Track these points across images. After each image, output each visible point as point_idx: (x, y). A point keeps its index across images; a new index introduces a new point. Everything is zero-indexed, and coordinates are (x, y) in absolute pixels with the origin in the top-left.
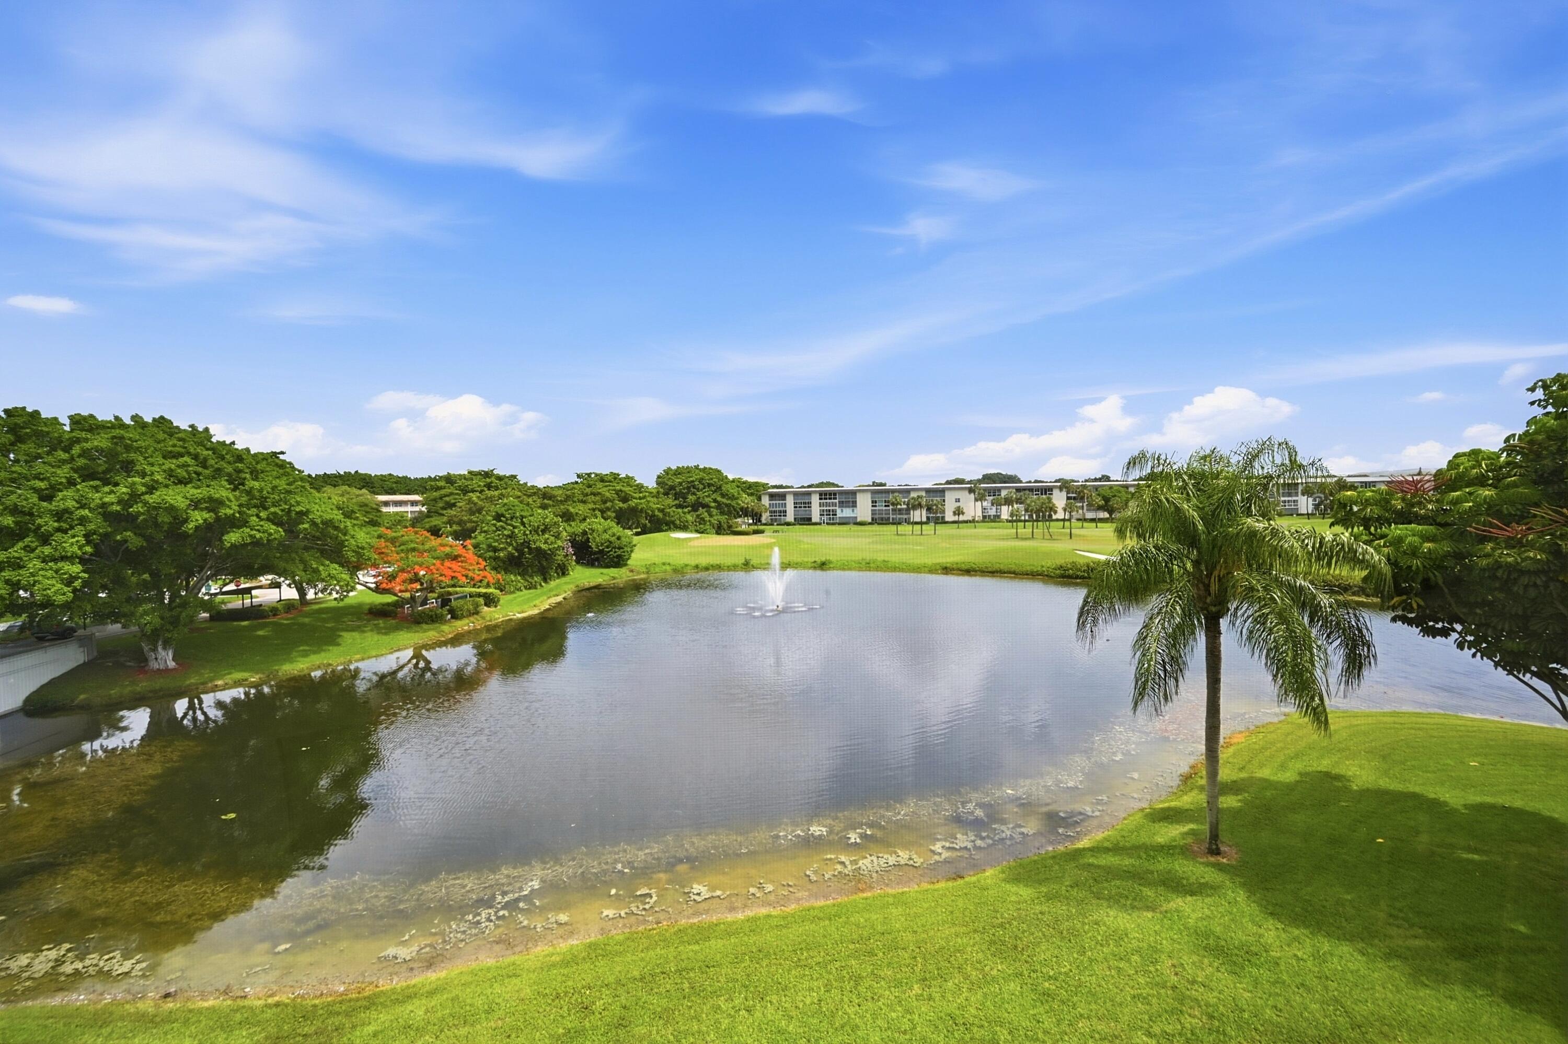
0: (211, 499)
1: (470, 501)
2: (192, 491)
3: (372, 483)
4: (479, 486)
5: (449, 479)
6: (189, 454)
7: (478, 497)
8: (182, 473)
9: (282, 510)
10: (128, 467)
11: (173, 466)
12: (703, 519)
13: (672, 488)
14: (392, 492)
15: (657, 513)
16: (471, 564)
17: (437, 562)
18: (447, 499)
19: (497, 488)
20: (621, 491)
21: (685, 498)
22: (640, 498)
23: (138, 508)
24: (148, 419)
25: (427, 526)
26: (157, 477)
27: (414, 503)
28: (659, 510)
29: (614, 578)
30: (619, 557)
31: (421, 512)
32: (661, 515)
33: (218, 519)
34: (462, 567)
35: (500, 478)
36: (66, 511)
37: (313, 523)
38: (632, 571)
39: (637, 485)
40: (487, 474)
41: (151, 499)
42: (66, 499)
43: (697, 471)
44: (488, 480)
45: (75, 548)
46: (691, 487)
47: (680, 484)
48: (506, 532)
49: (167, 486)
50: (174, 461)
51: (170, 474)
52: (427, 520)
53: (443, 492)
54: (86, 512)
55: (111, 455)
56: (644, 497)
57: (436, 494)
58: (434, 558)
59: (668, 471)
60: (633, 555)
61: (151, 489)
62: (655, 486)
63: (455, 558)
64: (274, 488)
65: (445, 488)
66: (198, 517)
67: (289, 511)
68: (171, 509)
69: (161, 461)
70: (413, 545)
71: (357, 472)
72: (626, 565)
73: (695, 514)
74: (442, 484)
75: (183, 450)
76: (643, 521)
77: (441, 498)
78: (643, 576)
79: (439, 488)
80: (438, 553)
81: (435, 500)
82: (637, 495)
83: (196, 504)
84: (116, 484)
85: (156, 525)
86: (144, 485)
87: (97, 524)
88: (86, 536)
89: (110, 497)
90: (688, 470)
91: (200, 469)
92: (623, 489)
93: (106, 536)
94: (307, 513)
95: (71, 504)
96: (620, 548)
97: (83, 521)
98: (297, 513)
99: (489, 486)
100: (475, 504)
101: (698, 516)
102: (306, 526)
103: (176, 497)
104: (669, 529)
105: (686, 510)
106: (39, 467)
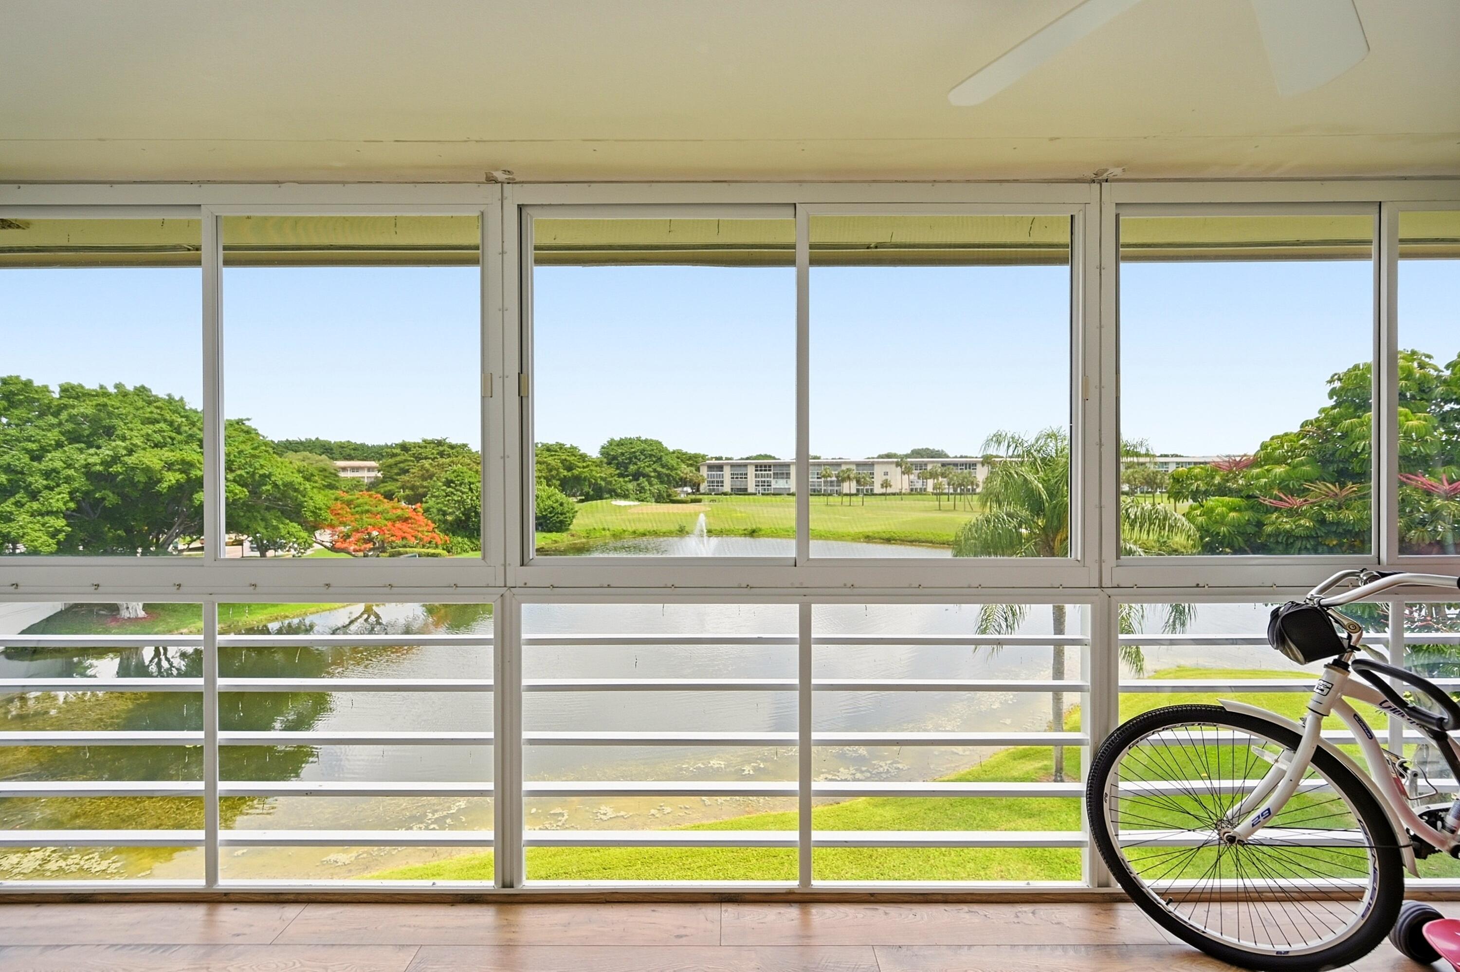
0: (183, 462)
1: (422, 467)
2: (167, 454)
3: (332, 449)
4: (433, 454)
5: (404, 447)
6: (165, 421)
7: (431, 464)
8: (158, 438)
9: (247, 473)
10: (109, 432)
11: (150, 432)
12: (643, 488)
13: (615, 458)
14: (349, 458)
15: (599, 481)
16: (420, 526)
17: (389, 524)
18: (402, 465)
19: (449, 456)
20: (565, 460)
21: (626, 468)
22: (584, 467)
23: (117, 468)
24: (130, 387)
25: (382, 491)
26: (136, 441)
27: (370, 469)
28: (601, 478)
29: (556, 542)
30: (561, 522)
31: (376, 477)
32: (603, 483)
33: (189, 480)
34: (412, 528)
35: (452, 447)
36: (54, 470)
37: (275, 485)
38: (573, 535)
39: (581, 455)
40: (440, 443)
41: (130, 460)
42: (54, 460)
43: (639, 442)
44: (441, 448)
45: (60, 504)
46: (633, 458)
47: (623, 454)
48: (456, 498)
49: (144, 449)
50: (151, 427)
51: (148, 437)
52: (382, 485)
53: (398, 459)
54: (71, 472)
55: (94, 421)
56: (588, 466)
57: (391, 461)
58: (387, 520)
59: (611, 442)
60: (574, 521)
61: (130, 452)
62: (599, 456)
63: (406, 520)
64: (240, 452)
65: (399, 455)
66: (172, 478)
67: (253, 474)
68: (147, 470)
69: (140, 426)
70: (367, 507)
71: (317, 439)
72: (567, 530)
73: (635, 483)
74: (398, 451)
75: (159, 417)
76: (586, 489)
77: (396, 464)
78: (584, 540)
79: (394, 455)
80: (388, 516)
81: (390, 466)
82: (580, 465)
83: (169, 466)
84: (99, 447)
85: (134, 484)
86: (125, 448)
87: (81, 482)
88: (70, 493)
89: (94, 458)
90: (631, 441)
91: (174, 435)
92: (568, 458)
93: (87, 494)
94: (269, 476)
95: (58, 464)
96: (561, 514)
97: (68, 480)
98: (261, 476)
99: (442, 454)
100: (427, 471)
101: (638, 485)
102: (269, 487)
103: (152, 459)
104: (611, 497)
105: (627, 479)
106: (30, 430)
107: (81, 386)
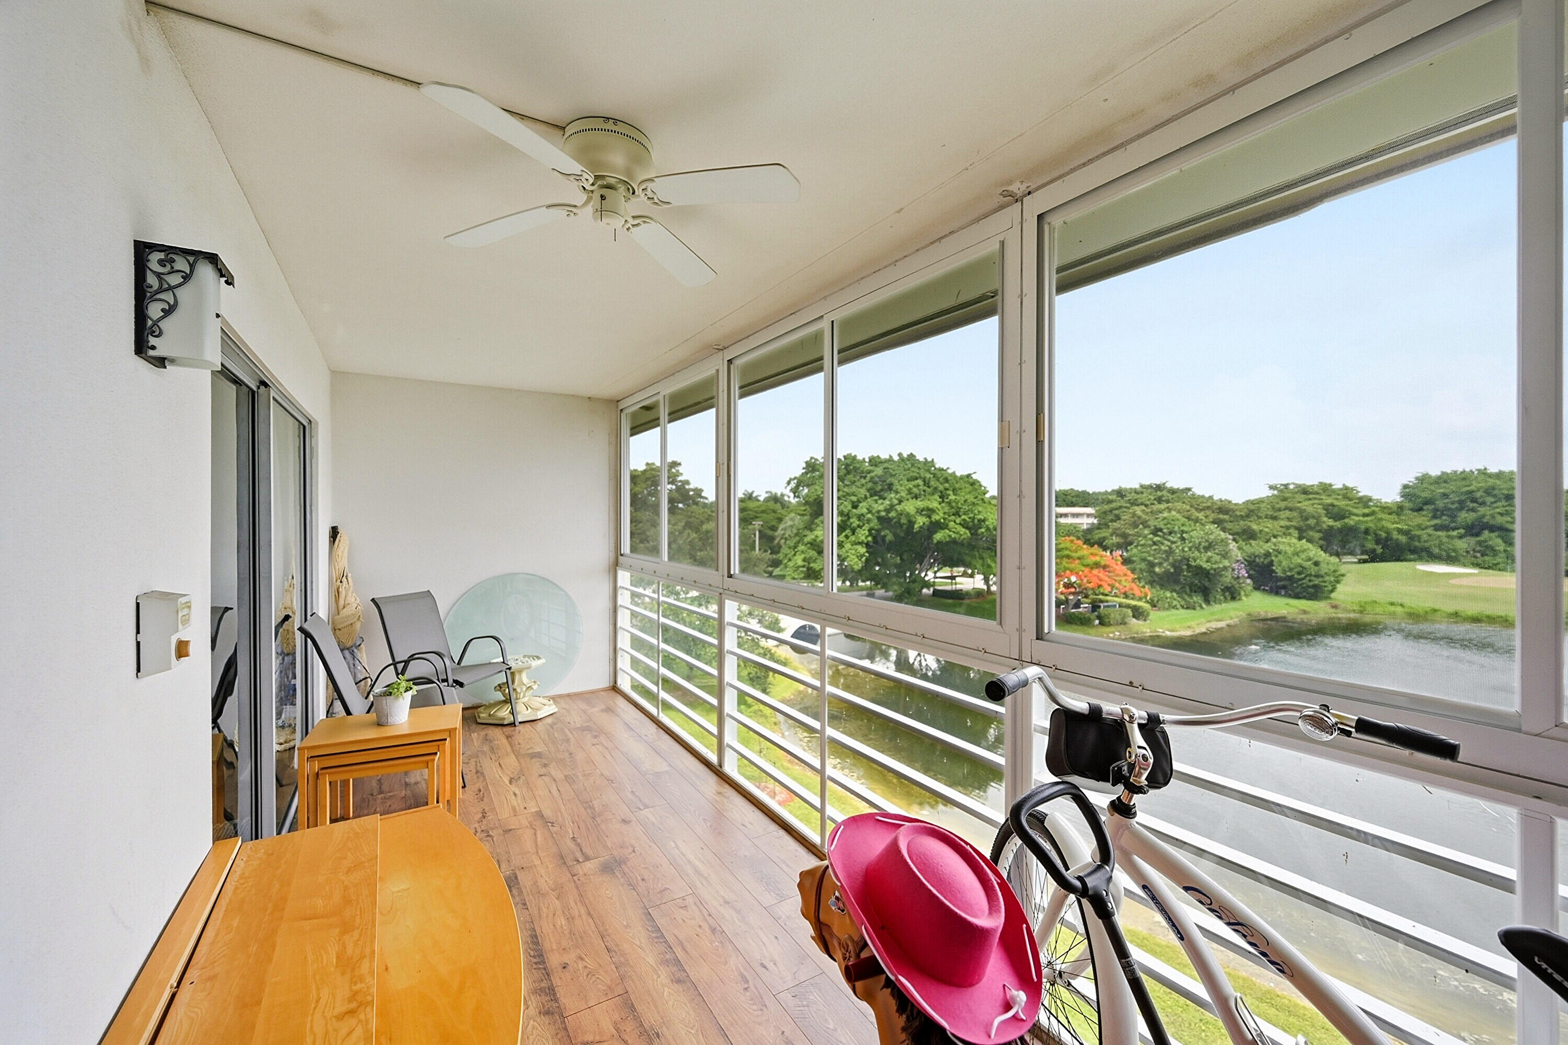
0: (929, 509)
2: (920, 504)
4: (1149, 500)
5: (1120, 493)
6: (920, 477)
8: (915, 490)
9: (970, 518)
10: (890, 487)
11: (911, 486)
16: (1117, 575)
18: (1118, 512)
19: (1168, 502)
23: (893, 514)
26: (903, 494)
27: (1089, 515)
31: (1093, 524)
33: (931, 522)
34: (1109, 577)
35: (1173, 491)
36: (862, 515)
37: (988, 529)
38: (1335, 607)
39: (1361, 499)
40: (1159, 488)
41: (899, 508)
42: (863, 509)
43: (1483, 477)
44: (1159, 493)
45: (863, 538)
48: (1163, 548)
49: (908, 500)
51: (910, 491)
52: (1097, 531)
53: (1114, 505)
54: (869, 516)
55: (882, 479)
57: (1107, 507)
58: (1084, 565)
59: (1423, 479)
60: (1340, 587)
61: (900, 502)
62: (1398, 499)
63: (1105, 567)
64: (965, 501)
65: (1115, 501)
66: (921, 521)
67: (973, 519)
68: (908, 515)
69: (907, 483)
70: (1067, 552)
73: (1472, 541)
74: (1114, 497)
75: (918, 475)
77: (1111, 511)
79: (1110, 502)
80: (1085, 562)
81: (1105, 513)
83: (920, 511)
84: (884, 499)
85: (901, 526)
86: (897, 499)
87: (875, 523)
88: (870, 530)
89: (880, 506)
91: (925, 488)
93: (878, 531)
94: (984, 521)
95: (865, 511)
97: (869, 521)
98: (979, 520)
99: (1159, 500)
102: (983, 530)
103: (910, 507)
106: (854, 489)
107: (878, 457)
